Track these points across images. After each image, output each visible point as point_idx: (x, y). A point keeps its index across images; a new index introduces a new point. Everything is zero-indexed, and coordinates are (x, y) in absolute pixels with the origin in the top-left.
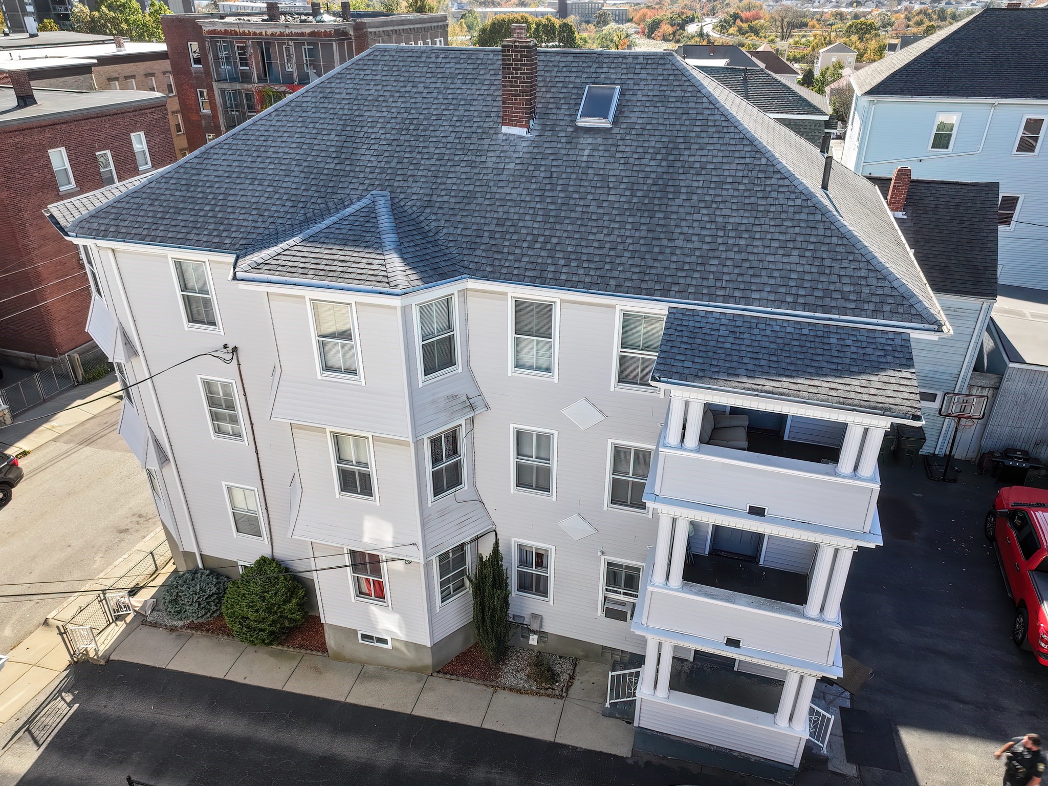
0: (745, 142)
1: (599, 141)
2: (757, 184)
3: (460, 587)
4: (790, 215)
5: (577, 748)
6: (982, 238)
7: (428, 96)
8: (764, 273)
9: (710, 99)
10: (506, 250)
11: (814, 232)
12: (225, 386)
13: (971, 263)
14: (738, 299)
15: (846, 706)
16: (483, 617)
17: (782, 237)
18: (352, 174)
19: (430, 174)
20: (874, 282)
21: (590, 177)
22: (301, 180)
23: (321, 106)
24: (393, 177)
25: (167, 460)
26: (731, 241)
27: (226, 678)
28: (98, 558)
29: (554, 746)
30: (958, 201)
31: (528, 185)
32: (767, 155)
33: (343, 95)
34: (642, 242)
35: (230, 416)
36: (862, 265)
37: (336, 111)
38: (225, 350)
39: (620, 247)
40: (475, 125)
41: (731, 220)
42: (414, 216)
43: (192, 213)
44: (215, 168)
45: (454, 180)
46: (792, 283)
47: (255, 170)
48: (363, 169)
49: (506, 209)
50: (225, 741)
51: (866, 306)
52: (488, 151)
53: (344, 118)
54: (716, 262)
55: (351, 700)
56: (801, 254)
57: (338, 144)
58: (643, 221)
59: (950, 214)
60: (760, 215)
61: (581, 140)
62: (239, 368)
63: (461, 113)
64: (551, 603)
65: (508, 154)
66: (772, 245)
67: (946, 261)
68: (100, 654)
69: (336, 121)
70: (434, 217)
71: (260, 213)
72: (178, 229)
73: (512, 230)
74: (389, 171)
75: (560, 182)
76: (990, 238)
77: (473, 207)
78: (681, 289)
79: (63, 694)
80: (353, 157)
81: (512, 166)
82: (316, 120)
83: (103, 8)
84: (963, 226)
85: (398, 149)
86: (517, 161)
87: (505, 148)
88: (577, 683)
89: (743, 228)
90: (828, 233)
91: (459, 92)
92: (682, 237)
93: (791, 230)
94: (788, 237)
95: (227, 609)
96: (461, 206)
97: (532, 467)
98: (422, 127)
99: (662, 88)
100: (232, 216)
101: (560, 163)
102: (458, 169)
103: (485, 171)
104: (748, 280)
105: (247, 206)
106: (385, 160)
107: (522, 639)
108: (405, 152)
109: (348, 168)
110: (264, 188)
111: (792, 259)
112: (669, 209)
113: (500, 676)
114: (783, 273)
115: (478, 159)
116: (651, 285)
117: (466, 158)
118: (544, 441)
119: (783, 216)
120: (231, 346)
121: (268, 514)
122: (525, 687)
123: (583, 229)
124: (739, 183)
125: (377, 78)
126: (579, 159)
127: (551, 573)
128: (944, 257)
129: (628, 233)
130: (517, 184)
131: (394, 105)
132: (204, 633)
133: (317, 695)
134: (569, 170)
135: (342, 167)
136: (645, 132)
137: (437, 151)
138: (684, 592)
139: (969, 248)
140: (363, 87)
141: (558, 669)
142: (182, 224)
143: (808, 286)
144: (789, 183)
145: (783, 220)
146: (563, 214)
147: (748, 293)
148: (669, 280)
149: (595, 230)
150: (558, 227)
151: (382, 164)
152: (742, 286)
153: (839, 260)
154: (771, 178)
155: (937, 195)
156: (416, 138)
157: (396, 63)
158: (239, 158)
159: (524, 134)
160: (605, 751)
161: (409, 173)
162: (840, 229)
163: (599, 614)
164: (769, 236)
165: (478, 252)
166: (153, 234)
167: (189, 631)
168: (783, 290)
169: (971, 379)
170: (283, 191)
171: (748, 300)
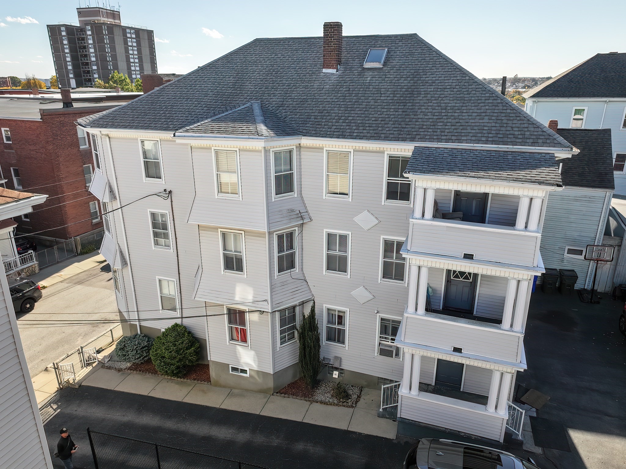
0: (457, 70)
1: (376, 73)
2: (464, 88)
3: (292, 337)
4: (483, 101)
5: (362, 434)
6: (603, 158)
7: (284, 59)
8: (468, 128)
9: (437, 52)
10: (323, 124)
11: (497, 108)
12: (163, 215)
13: (597, 171)
14: (454, 140)
15: (533, 416)
16: (305, 353)
17: (478, 111)
18: (240, 94)
19: (283, 92)
20: (532, 129)
21: (371, 89)
22: (213, 98)
23: (226, 65)
24: (262, 95)
25: (126, 264)
26: (449, 114)
27: (149, 395)
28: (79, 339)
29: (347, 433)
30: (587, 139)
31: (336, 95)
32: (469, 75)
33: (238, 61)
34: (399, 117)
35: (164, 234)
36: (525, 122)
37: (234, 67)
38: (165, 192)
39: (387, 120)
40: (308, 70)
41: (449, 105)
42: (273, 111)
43: (153, 115)
44: (167, 95)
45: (296, 95)
46: (484, 132)
47: (188, 95)
48: (246, 92)
49: (324, 105)
50: (145, 428)
51: (528, 141)
52: (315, 81)
53: (238, 70)
54: (441, 124)
55: (223, 407)
56: (489, 118)
57: (234, 82)
58: (400, 107)
59: (583, 146)
60: (465, 102)
61: (366, 74)
62: (172, 203)
63: (301, 65)
64: (347, 349)
65: (326, 82)
66: (473, 115)
67: (582, 170)
68: (76, 381)
69: (233, 72)
70: (284, 111)
71: (190, 113)
72: (145, 122)
73: (327, 114)
74: (261, 92)
75: (354, 92)
76: (608, 158)
77: (306, 105)
78: (422, 137)
79: (52, 405)
80: (241, 87)
81: (328, 87)
82: (222, 72)
83: (111, 82)
84: (591, 152)
85: (266, 82)
86: (331, 84)
87: (324, 79)
88: (362, 400)
89: (456, 108)
90: (505, 108)
91: (300, 56)
92: (422, 114)
93: (483, 108)
94: (482, 111)
95: (153, 352)
96: (299, 105)
97: (336, 256)
98: (279, 72)
99: (411, 49)
100: (175, 115)
101: (354, 84)
102: (298, 89)
103: (313, 90)
104: (460, 131)
105: (183, 110)
106: (259, 87)
107: (328, 375)
108: (270, 84)
109: (238, 92)
110: (193, 102)
111: (484, 121)
112: (415, 101)
113: (315, 395)
114: (479, 128)
115: (309, 85)
116: (404, 136)
117: (303, 85)
118: (343, 239)
119: (479, 101)
120: (168, 190)
121: (181, 296)
122: (330, 402)
123: (366, 112)
124: (454, 88)
125: (257, 52)
126: (364, 82)
127: (347, 328)
128: (581, 168)
129: (391, 113)
130: (330, 94)
131: (265, 63)
132: (138, 372)
133: (203, 404)
134: (359, 87)
135: (235, 91)
136: (401, 69)
137: (287, 82)
138: (427, 317)
139: (595, 163)
140: (249, 56)
141: (350, 392)
142: (148, 120)
143: (494, 132)
144: (482, 87)
145: (479, 103)
146: (355, 106)
147: (460, 137)
148: (415, 133)
149: (373, 113)
150: (352, 112)
151: (257, 89)
152: (456, 134)
153: (512, 120)
154: (472, 85)
155: (575, 136)
156: (276, 77)
157: (267, 46)
158: (181, 90)
159: (335, 73)
160: (379, 435)
161: (272, 92)
162: (512, 106)
163: (376, 354)
164: (471, 111)
165: (307, 125)
166: (131, 125)
167: (129, 371)
168: (480, 135)
169: (603, 240)
170: (203, 103)
171: (460, 141)
